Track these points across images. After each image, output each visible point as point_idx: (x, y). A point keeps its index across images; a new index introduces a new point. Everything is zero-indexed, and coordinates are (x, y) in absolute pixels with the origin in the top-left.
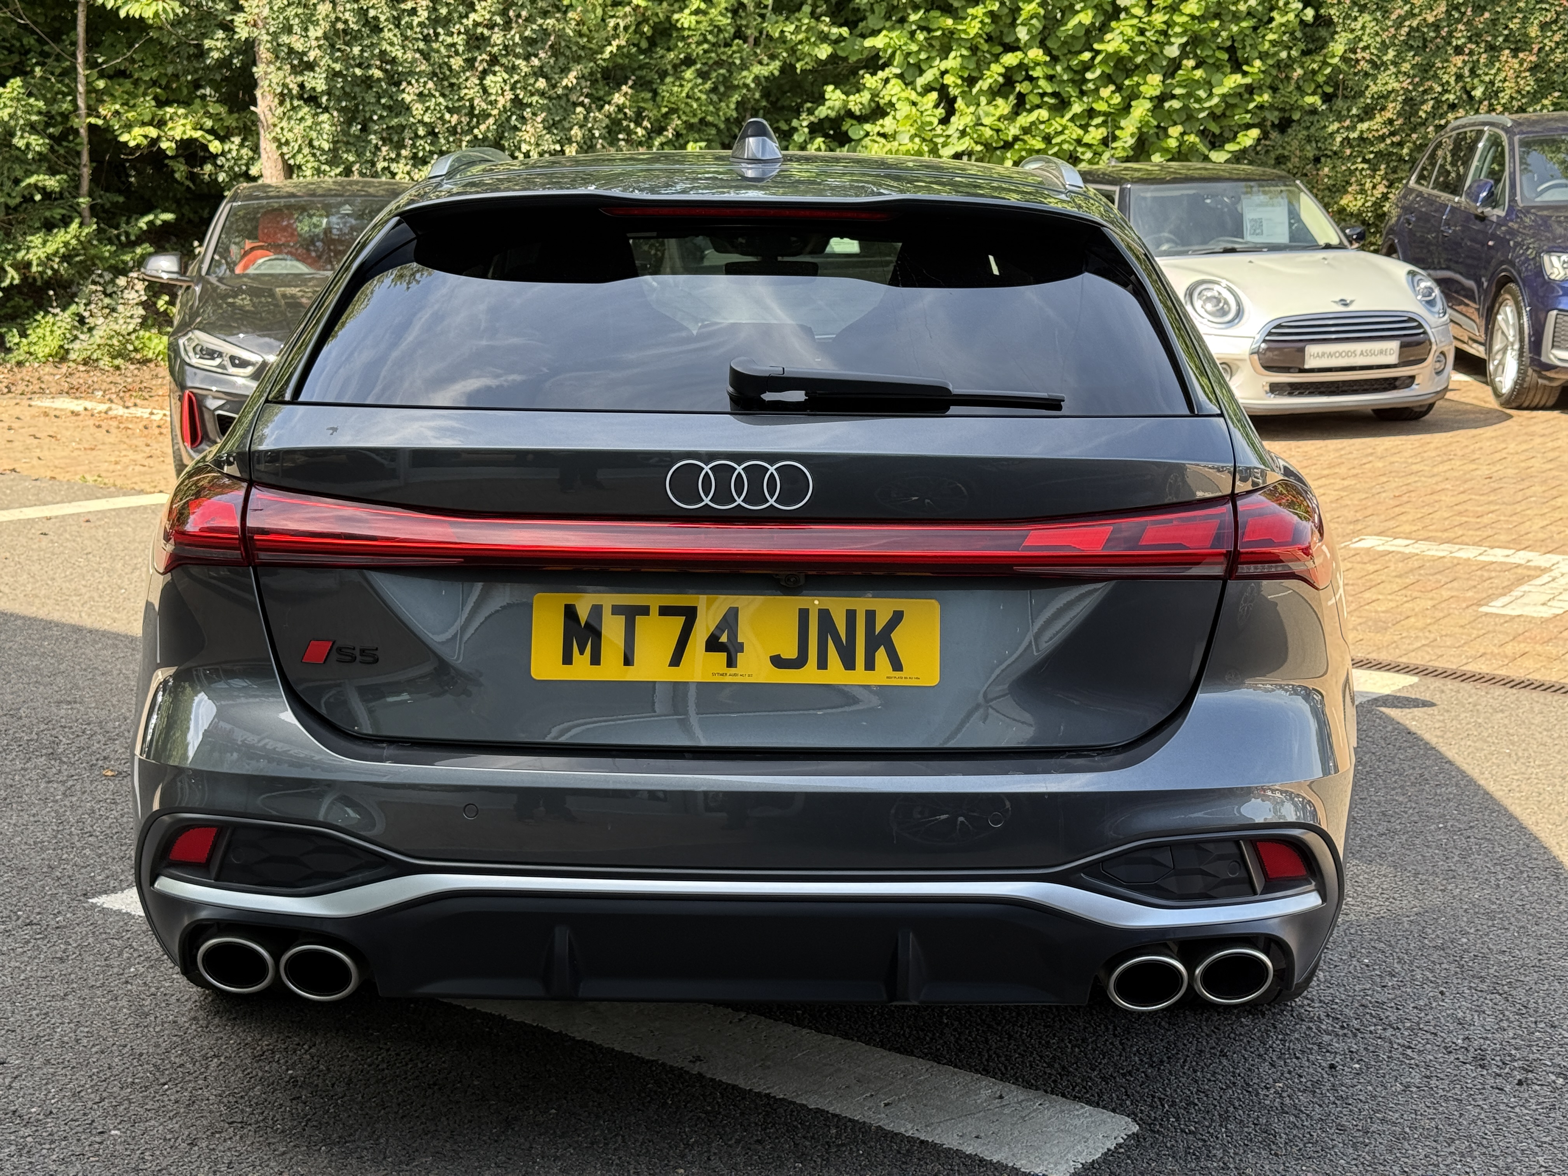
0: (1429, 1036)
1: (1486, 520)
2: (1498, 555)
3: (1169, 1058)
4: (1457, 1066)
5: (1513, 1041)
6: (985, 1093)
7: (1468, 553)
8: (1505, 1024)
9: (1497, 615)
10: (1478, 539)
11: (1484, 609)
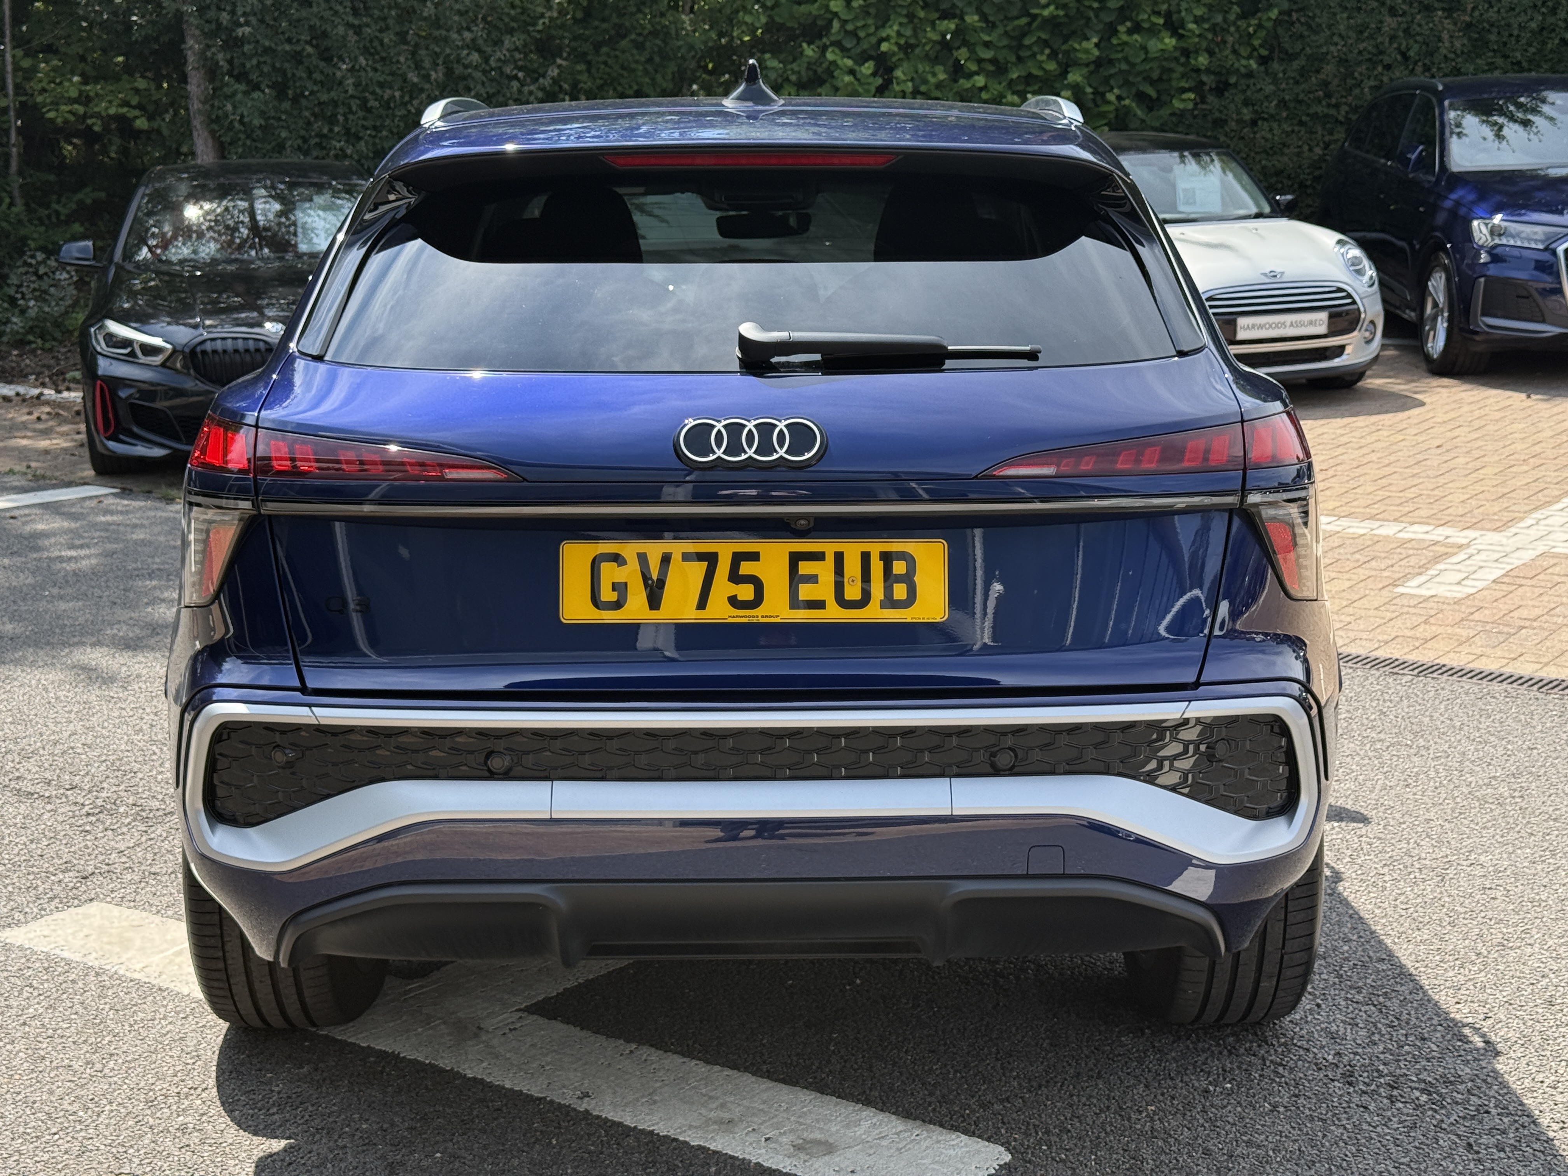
0: (1302, 1052)
1: (1409, 494)
2: (1417, 532)
3: (1048, 1082)
4: (1325, 1084)
5: (1382, 1056)
6: (865, 1125)
7: (1389, 530)
8: (1376, 1037)
9: (1412, 596)
10: (1399, 515)
11: (1400, 590)
